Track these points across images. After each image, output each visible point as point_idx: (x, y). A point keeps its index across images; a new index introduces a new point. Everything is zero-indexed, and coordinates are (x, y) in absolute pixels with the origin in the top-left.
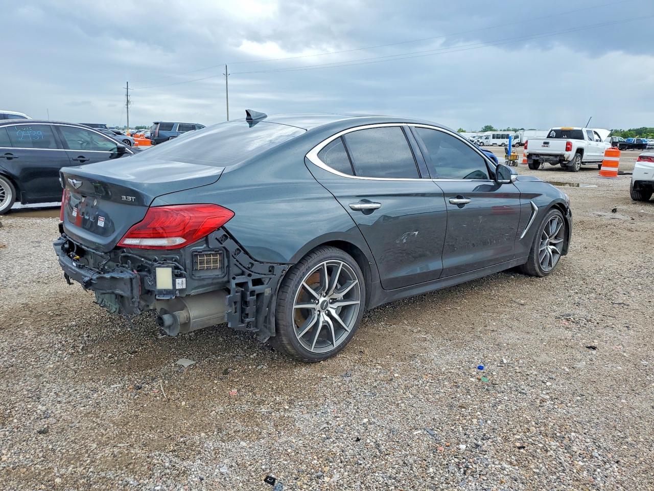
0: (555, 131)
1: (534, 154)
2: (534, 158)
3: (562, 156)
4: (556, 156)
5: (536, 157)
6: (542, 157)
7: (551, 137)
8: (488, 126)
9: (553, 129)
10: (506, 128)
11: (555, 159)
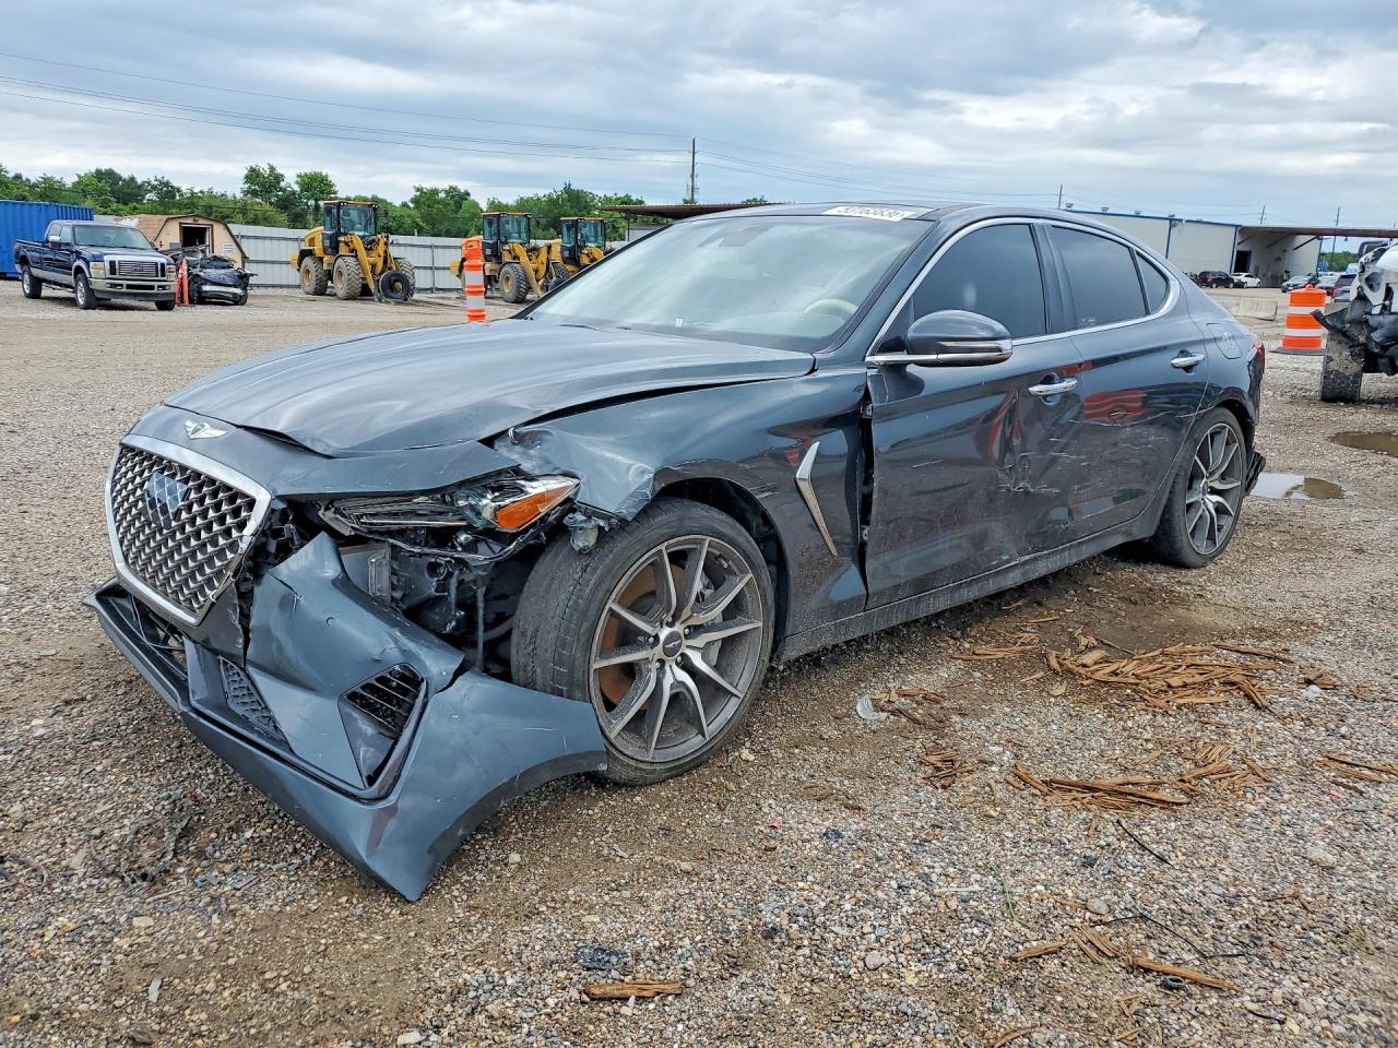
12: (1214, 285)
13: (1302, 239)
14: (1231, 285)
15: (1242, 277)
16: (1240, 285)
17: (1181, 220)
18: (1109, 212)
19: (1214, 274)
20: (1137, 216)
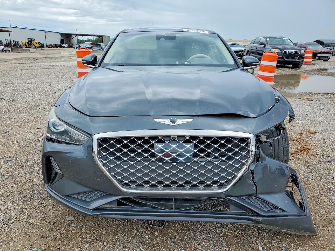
12: (58, 47)
13: (73, 36)
14: (62, 47)
15: (64, 45)
16: (64, 47)
17: (47, 31)
18: (27, 28)
19: (58, 45)
20: (34, 30)
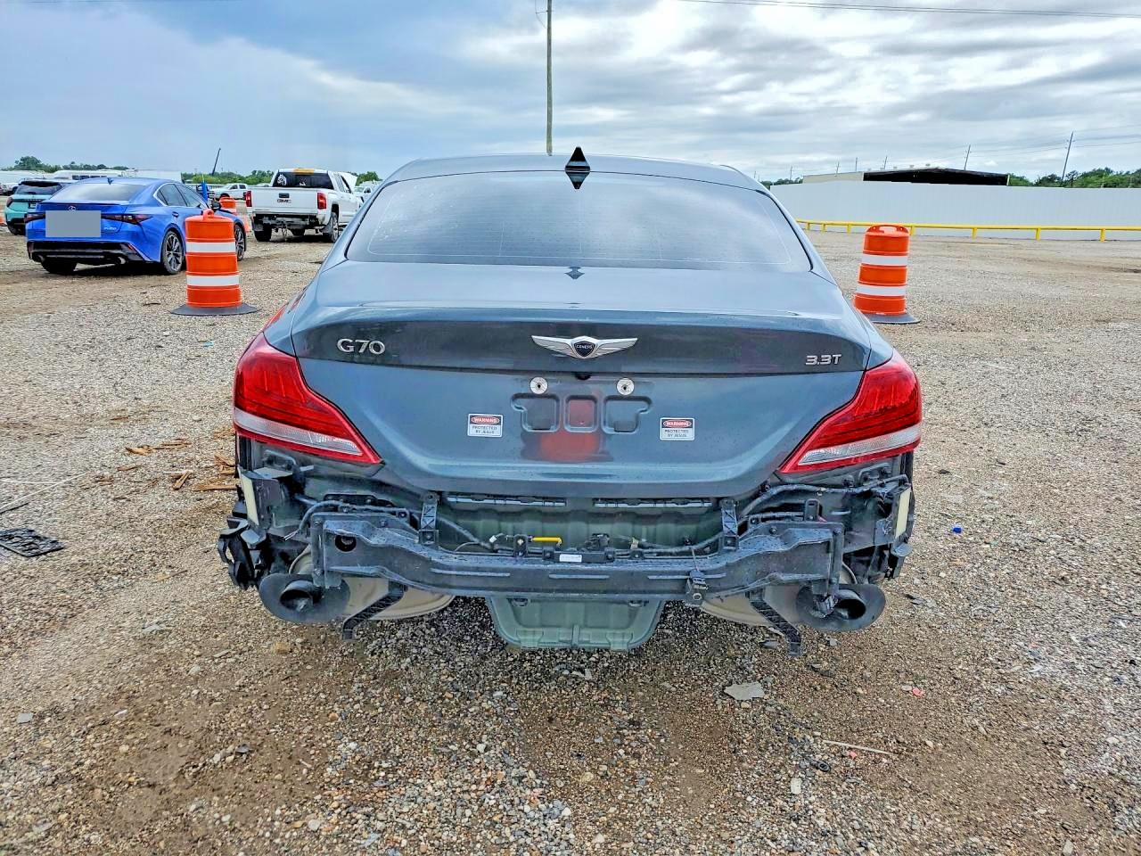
0: (285, 174)
1: (266, 215)
2: (266, 221)
3: (313, 217)
4: (303, 217)
5: (270, 219)
6: (279, 219)
7: (280, 185)
8: (28, 158)
9: (281, 170)
10: (68, 164)
11: (303, 223)
